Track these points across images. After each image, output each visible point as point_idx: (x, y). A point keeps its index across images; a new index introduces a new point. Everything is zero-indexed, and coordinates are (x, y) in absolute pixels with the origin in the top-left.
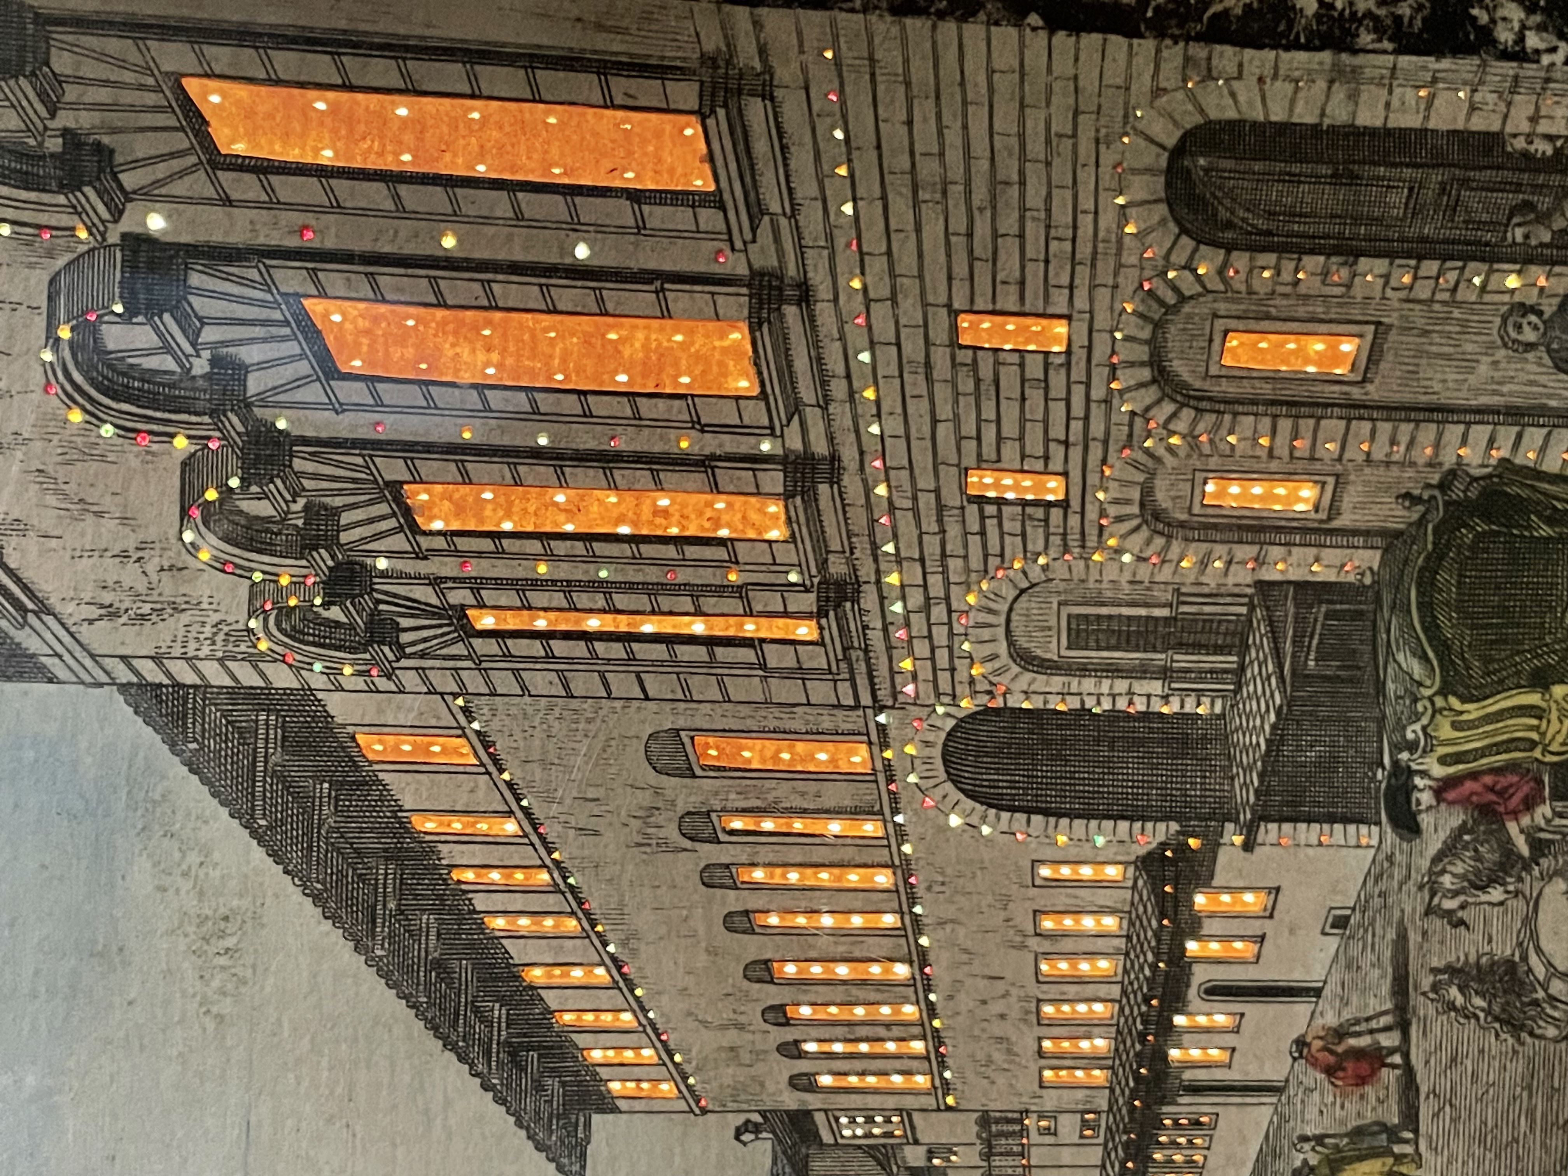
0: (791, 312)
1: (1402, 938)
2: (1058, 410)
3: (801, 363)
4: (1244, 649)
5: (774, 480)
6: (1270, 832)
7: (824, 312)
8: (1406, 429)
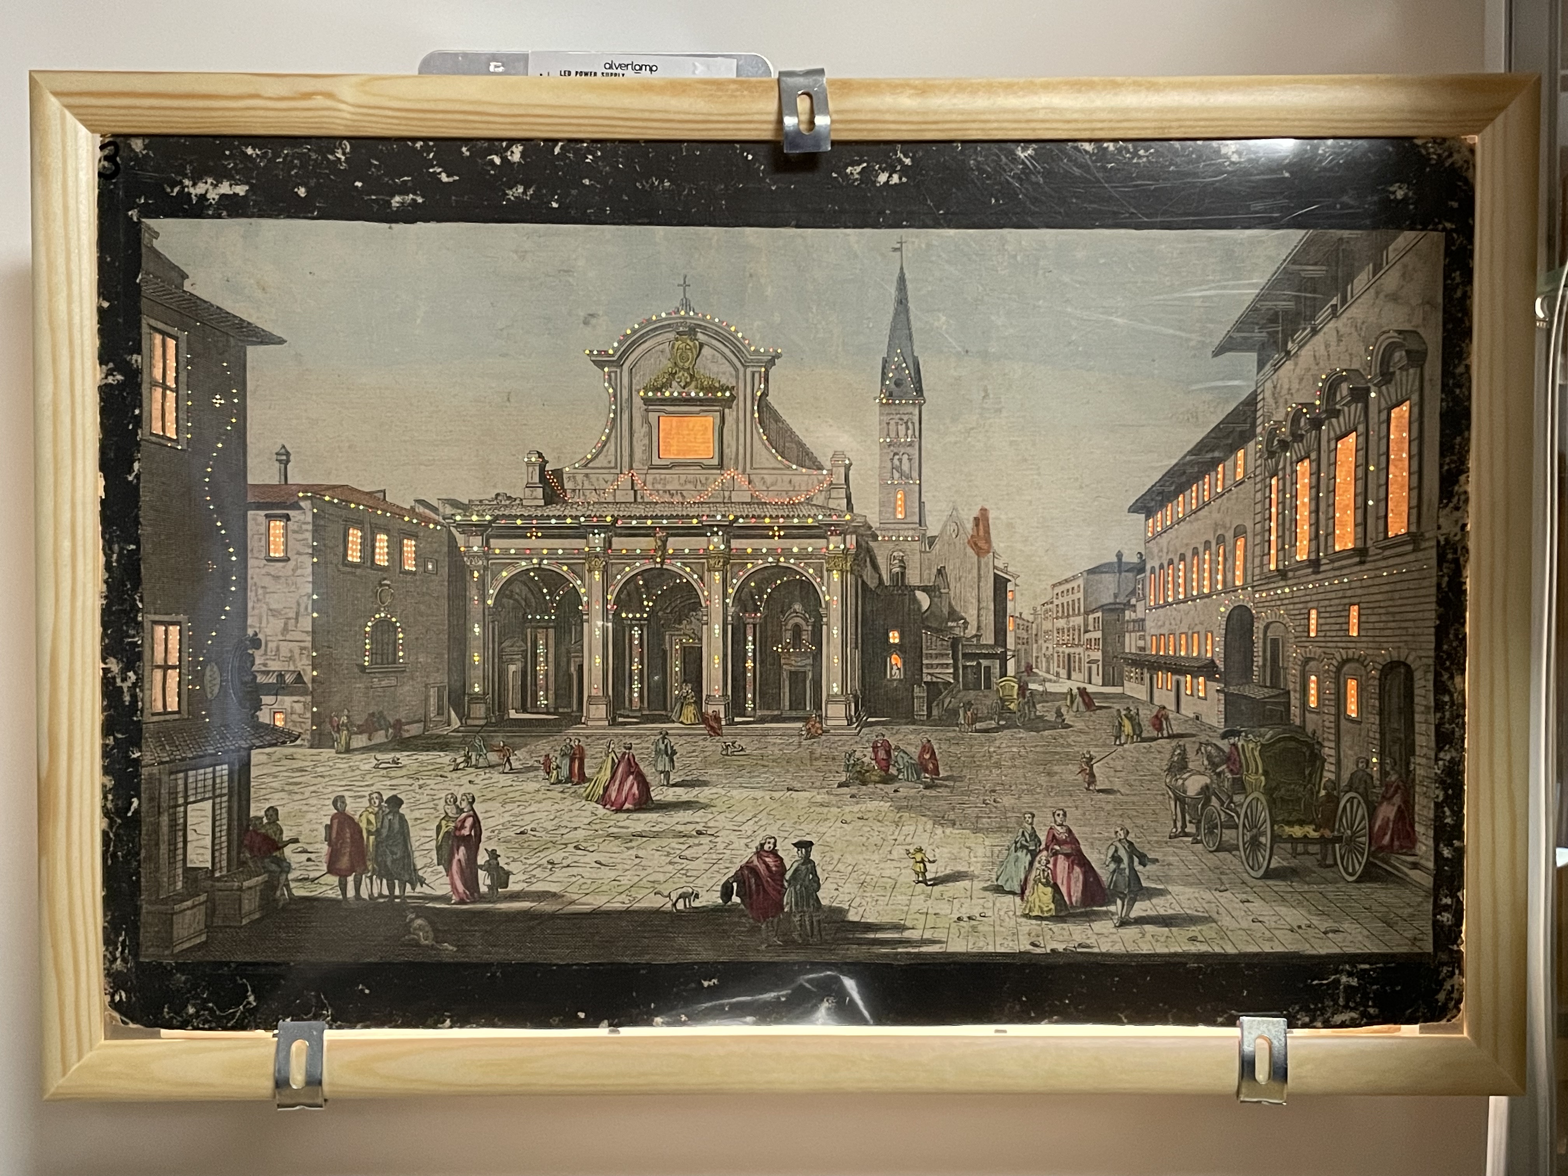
0: (1357, 559)
1: (1193, 736)
2: (1334, 634)
3: (1344, 562)
4: (1272, 687)
5: (1313, 557)
6: (1222, 696)
7: (1357, 568)
8: (1333, 731)
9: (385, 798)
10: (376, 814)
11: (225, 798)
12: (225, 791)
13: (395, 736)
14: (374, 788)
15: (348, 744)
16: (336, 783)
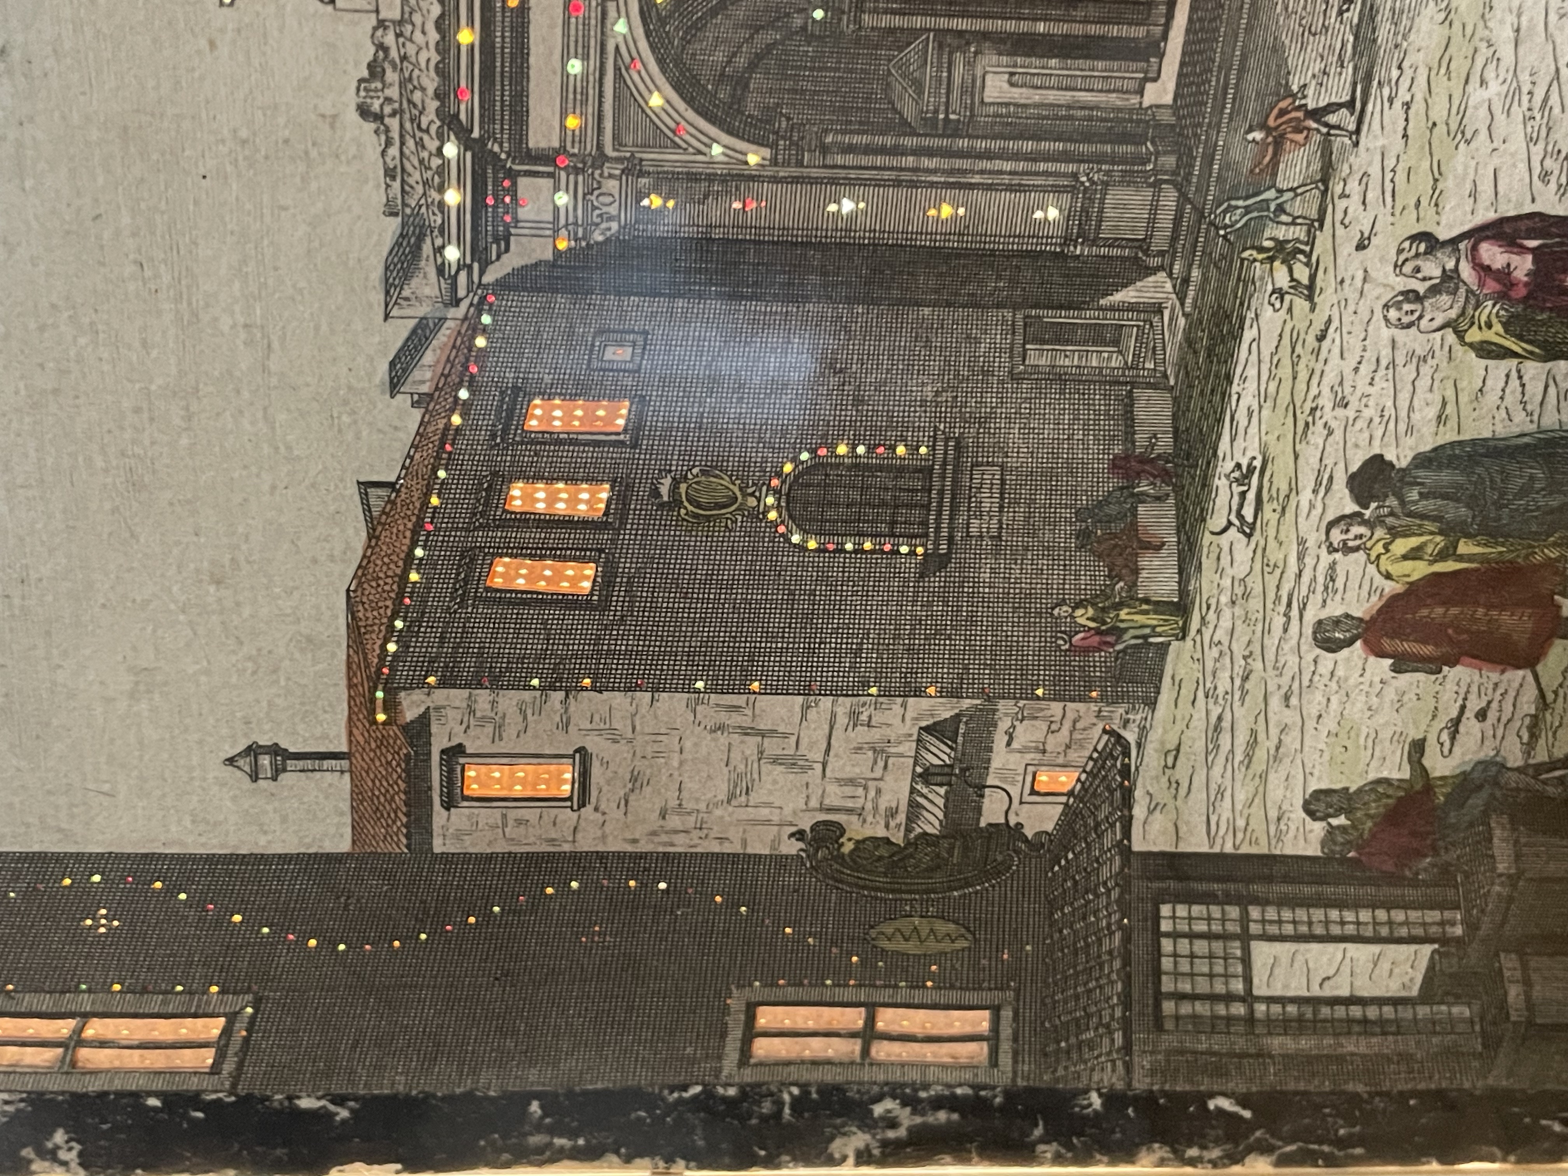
9: (1351, 507)
10: (1395, 533)
11: (1255, 912)
12: (1234, 912)
13: (1165, 476)
14: (1314, 538)
15: (1159, 607)
16: (1271, 643)
